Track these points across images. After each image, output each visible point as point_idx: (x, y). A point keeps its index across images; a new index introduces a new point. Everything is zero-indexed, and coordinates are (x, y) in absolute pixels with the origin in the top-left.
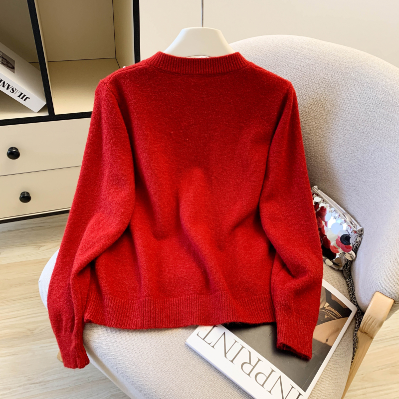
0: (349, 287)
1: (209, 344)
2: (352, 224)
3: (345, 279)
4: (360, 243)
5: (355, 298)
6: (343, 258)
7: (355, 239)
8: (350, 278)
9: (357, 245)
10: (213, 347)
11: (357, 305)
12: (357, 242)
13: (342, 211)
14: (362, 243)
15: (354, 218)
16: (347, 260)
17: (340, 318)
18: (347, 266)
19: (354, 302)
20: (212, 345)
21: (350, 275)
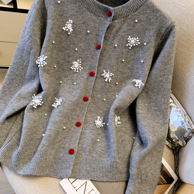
0: (175, 162)
1: (75, 188)
2: (189, 123)
3: (174, 155)
4: (192, 137)
5: (178, 170)
6: (177, 143)
7: (189, 134)
8: (177, 155)
9: (189, 138)
10: (77, 190)
11: (178, 176)
12: (189, 136)
13: (184, 112)
14: (192, 138)
15: (191, 119)
16: (179, 144)
17: (165, 184)
18: (178, 148)
19: (177, 173)
20: (76, 189)
21: (178, 153)
